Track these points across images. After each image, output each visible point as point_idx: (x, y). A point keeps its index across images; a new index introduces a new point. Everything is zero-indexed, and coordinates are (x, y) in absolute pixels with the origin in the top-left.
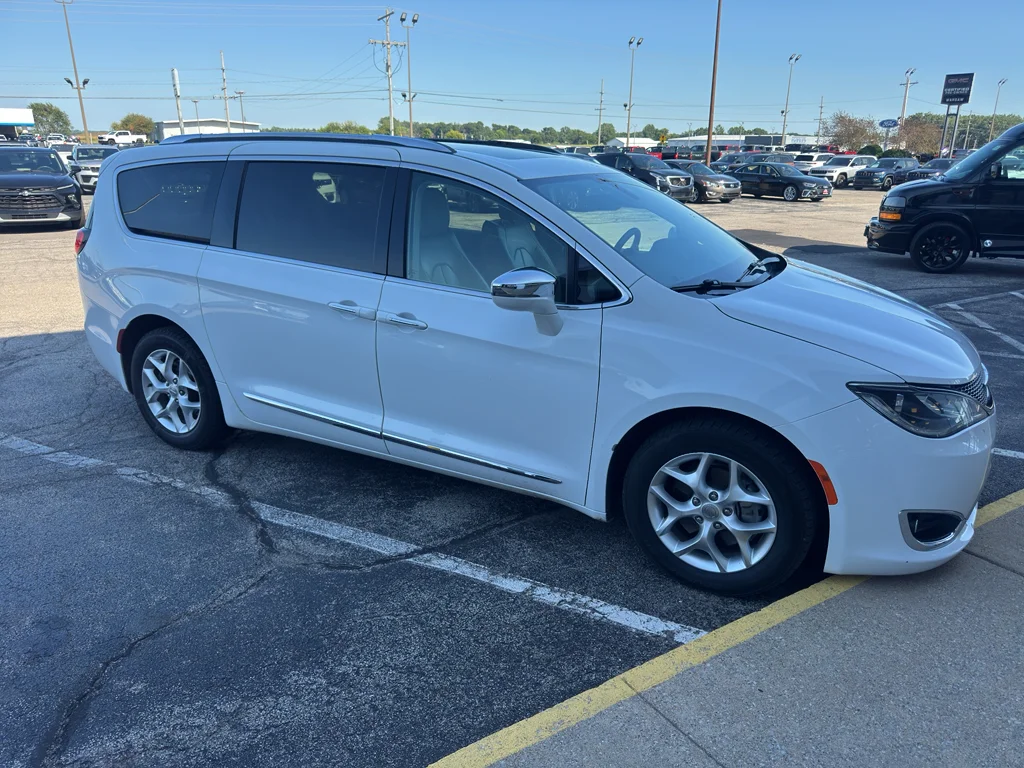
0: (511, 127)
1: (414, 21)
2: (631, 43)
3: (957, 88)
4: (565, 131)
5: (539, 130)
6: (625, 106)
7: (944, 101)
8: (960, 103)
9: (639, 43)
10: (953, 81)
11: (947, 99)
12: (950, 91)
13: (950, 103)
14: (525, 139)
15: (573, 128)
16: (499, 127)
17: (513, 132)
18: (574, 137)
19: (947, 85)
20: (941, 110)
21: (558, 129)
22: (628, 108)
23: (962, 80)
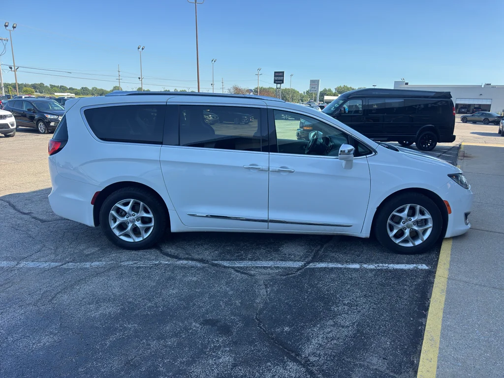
0: (61, 86)
1: (14, 27)
2: (139, 48)
3: (279, 77)
4: (95, 89)
5: (79, 88)
6: (139, 78)
7: (275, 83)
8: (280, 83)
9: (143, 49)
10: (277, 74)
11: (276, 82)
12: (276, 78)
13: (277, 83)
14: (71, 93)
15: (99, 88)
16: (55, 86)
17: (63, 89)
18: (100, 93)
19: (275, 76)
20: (274, 86)
21: (90, 88)
22: (141, 79)
23: (280, 74)
